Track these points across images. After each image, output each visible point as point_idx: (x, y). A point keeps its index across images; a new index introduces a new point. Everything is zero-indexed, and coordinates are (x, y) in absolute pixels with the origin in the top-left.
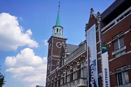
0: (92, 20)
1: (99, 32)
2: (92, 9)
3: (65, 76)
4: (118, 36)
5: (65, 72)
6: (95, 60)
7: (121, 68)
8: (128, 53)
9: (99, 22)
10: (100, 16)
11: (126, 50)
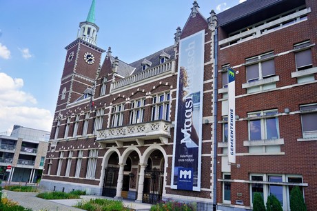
0: (196, 23)
1: (212, 44)
2: (195, 3)
3: (109, 114)
4: (259, 57)
5: (110, 108)
6: (199, 93)
7: (262, 112)
8: (282, 88)
9: (212, 28)
10: (216, 18)
11: (278, 84)
